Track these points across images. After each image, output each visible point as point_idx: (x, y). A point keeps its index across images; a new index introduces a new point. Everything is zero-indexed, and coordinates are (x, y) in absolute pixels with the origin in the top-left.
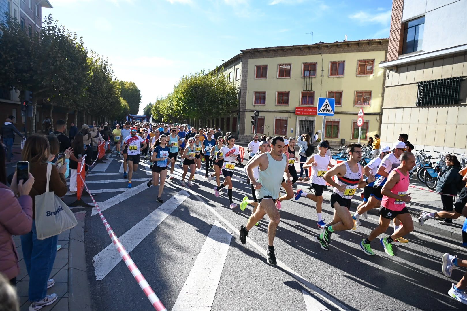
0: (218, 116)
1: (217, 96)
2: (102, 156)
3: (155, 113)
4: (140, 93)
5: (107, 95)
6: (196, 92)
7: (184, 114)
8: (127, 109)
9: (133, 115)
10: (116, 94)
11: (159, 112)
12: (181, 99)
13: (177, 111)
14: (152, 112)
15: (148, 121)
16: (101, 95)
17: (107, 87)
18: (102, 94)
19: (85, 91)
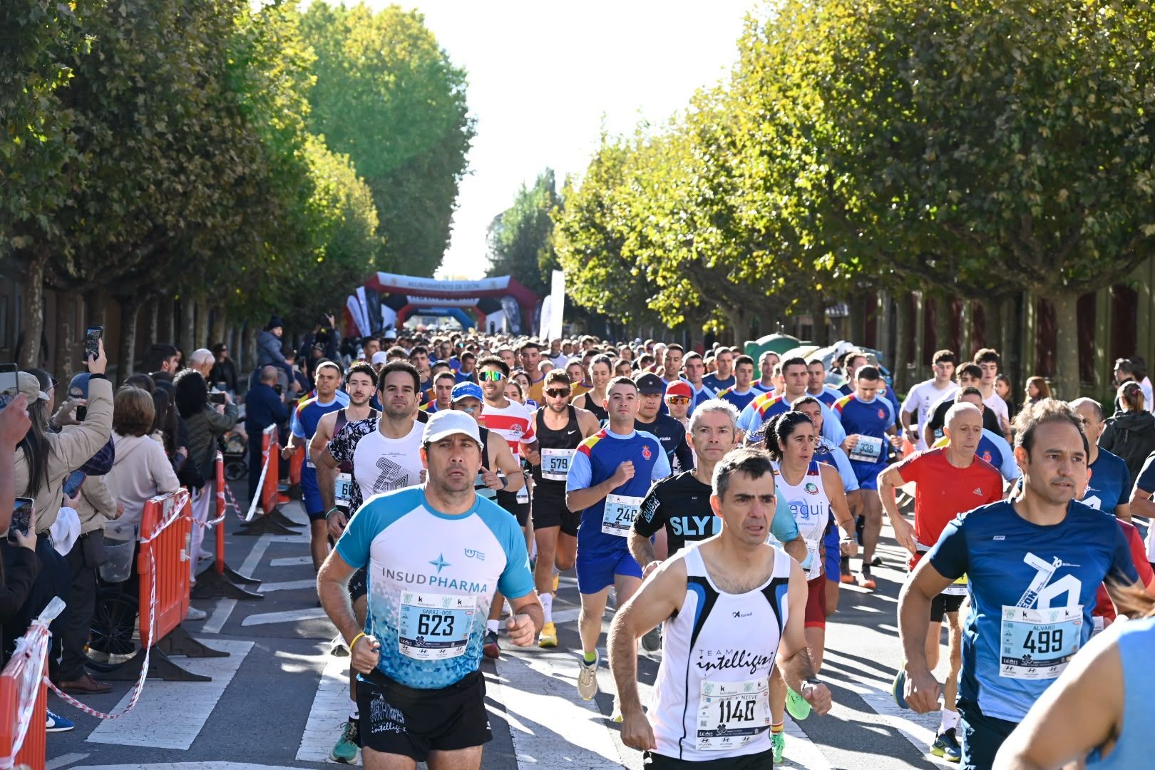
0: (1128, 270)
1: (1115, 89)
2: (173, 624)
3: (584, 257)
4: (460, 97)
5: (206, 128)
6: (932, 70)
7: (827, 260)
8: (362, 225)
9: (403, 281)
10: (278, 113)
11: (613, 244)
12: (807, 129)
13: (769, 234)
14: (561, 246)
15: (527, 322)
16: (161, 127)
17: (206, 56)
18: (174, 121)
19: (44, 102)
